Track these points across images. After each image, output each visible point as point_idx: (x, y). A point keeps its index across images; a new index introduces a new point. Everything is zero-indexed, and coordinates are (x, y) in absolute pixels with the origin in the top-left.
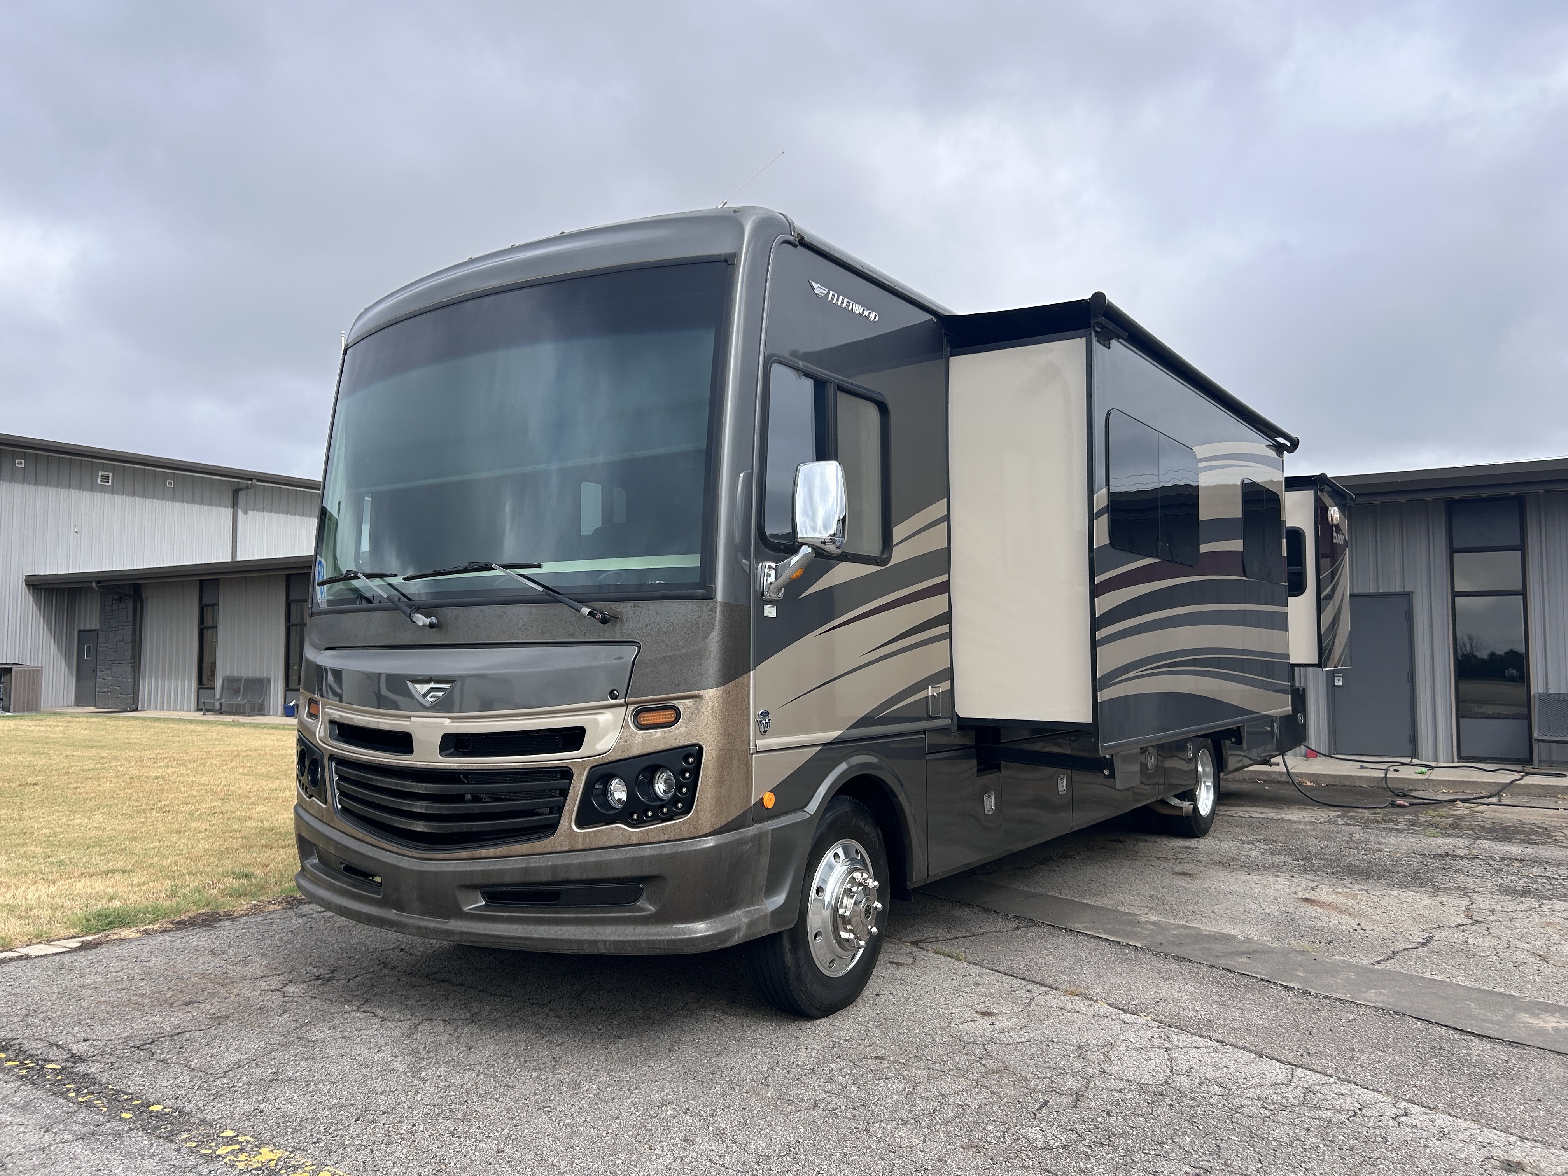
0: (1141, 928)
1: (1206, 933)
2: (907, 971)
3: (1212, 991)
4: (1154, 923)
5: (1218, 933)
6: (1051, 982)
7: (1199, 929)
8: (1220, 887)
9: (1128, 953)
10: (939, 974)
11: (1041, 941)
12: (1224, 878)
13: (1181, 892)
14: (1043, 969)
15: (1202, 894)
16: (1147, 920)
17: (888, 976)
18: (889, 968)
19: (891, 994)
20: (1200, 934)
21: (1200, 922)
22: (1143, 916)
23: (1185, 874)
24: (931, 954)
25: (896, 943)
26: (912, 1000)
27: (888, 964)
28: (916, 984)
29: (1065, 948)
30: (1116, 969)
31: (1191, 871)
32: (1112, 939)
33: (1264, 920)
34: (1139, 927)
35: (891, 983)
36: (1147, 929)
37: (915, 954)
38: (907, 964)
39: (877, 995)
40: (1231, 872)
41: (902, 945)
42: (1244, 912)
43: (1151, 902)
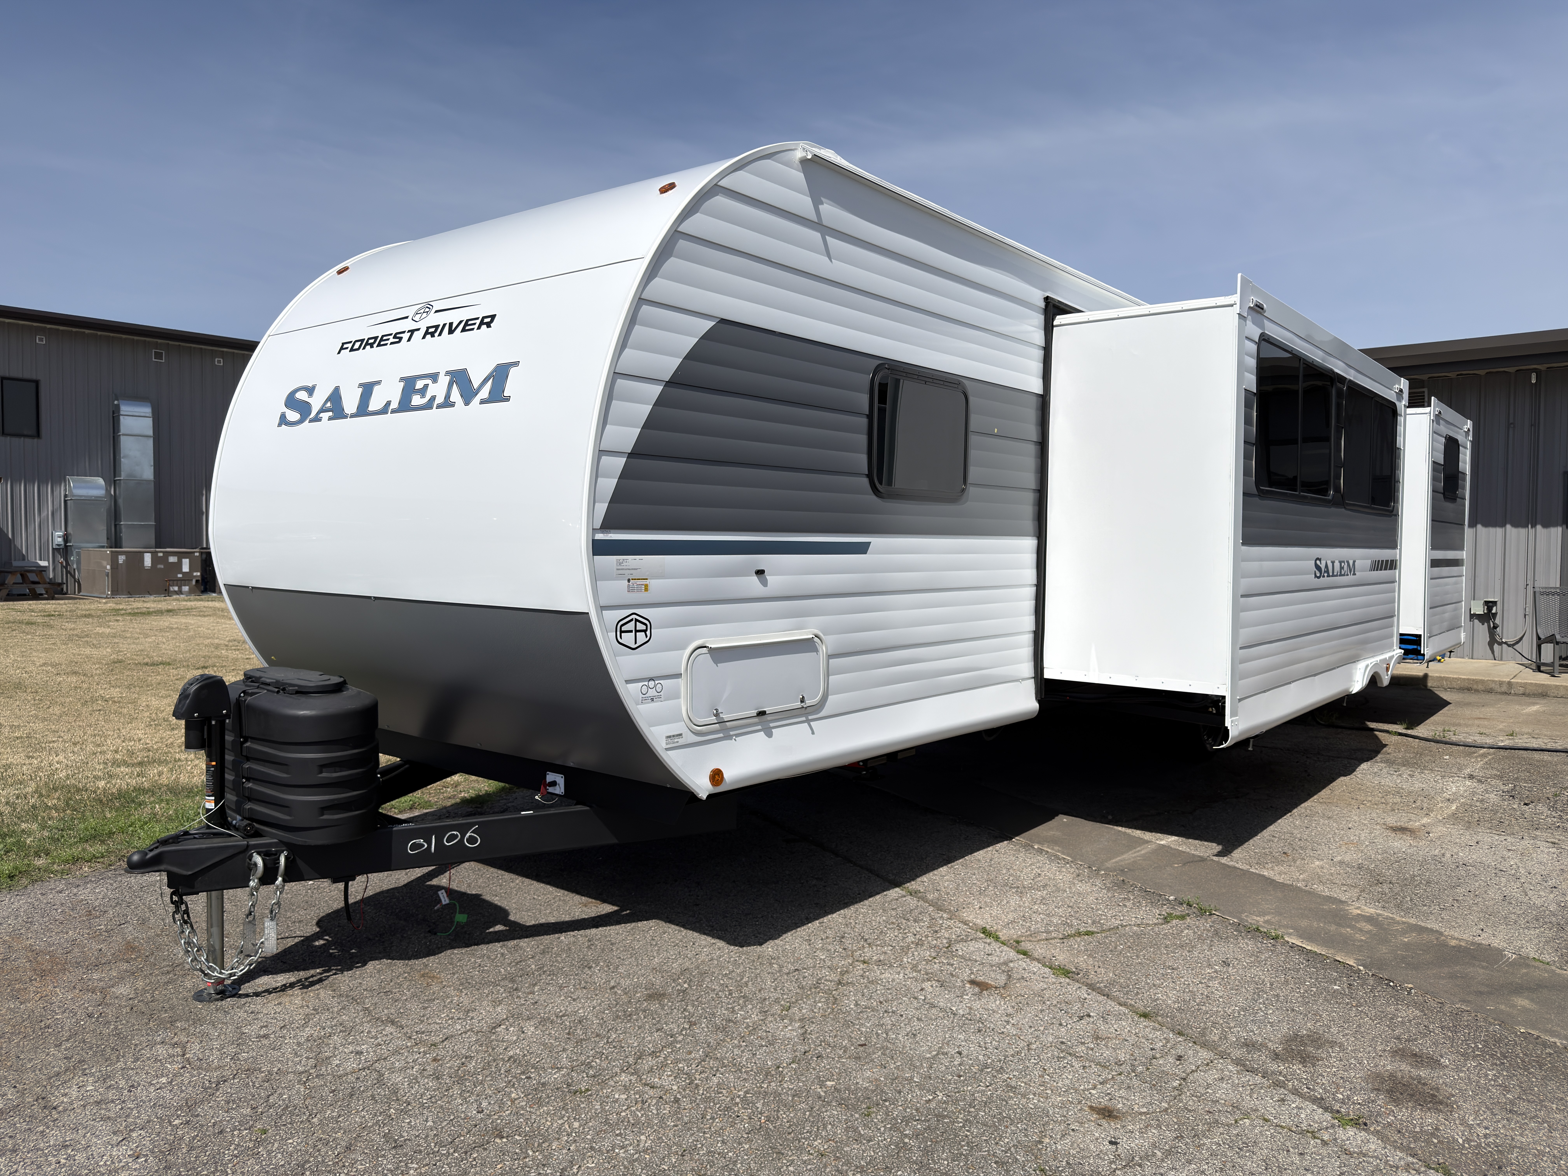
0: (1353, 927)
1: (1453, 943)
2: (993, 1002)
3: (1487, 1075)
4: (1370, 919)
5: (1473, 943)
6: (1216, 1039)
7: (1441, 934)
8: (1457, 854)
9: (1336, 979)
10: (1042, 1011)
11: (1202, 947)
12: (1460, 838)
13: (1403, 861)
14: (1204, 1008)
15: (1433, 867)
16: (1359, 912)
17: (961, 1012)
18: (967, 995)
19: (960, 1053)
20: (1445, 945)
21: (1440, 919)
22: (1352, 905)
23: (1403, 830)
24: (1035, 966)
25: (988, 941)
26: (990, 1070)
27: (968, 985)
28: (1003, 1033)
29: (1238, 964)
30: (1321, 1016)
31: (1410, 825)
32: (1309, 948)
33: (1537, 920)
34: (1348, 927)
35: (963, 1028)
36: (1361, 930)
37: (1011, 965)
38: (996, 988)
39: (937, 1055)
40: (1468, 828)
41: (995, 945)
42: (1503, 902)
43: (1360, 877)
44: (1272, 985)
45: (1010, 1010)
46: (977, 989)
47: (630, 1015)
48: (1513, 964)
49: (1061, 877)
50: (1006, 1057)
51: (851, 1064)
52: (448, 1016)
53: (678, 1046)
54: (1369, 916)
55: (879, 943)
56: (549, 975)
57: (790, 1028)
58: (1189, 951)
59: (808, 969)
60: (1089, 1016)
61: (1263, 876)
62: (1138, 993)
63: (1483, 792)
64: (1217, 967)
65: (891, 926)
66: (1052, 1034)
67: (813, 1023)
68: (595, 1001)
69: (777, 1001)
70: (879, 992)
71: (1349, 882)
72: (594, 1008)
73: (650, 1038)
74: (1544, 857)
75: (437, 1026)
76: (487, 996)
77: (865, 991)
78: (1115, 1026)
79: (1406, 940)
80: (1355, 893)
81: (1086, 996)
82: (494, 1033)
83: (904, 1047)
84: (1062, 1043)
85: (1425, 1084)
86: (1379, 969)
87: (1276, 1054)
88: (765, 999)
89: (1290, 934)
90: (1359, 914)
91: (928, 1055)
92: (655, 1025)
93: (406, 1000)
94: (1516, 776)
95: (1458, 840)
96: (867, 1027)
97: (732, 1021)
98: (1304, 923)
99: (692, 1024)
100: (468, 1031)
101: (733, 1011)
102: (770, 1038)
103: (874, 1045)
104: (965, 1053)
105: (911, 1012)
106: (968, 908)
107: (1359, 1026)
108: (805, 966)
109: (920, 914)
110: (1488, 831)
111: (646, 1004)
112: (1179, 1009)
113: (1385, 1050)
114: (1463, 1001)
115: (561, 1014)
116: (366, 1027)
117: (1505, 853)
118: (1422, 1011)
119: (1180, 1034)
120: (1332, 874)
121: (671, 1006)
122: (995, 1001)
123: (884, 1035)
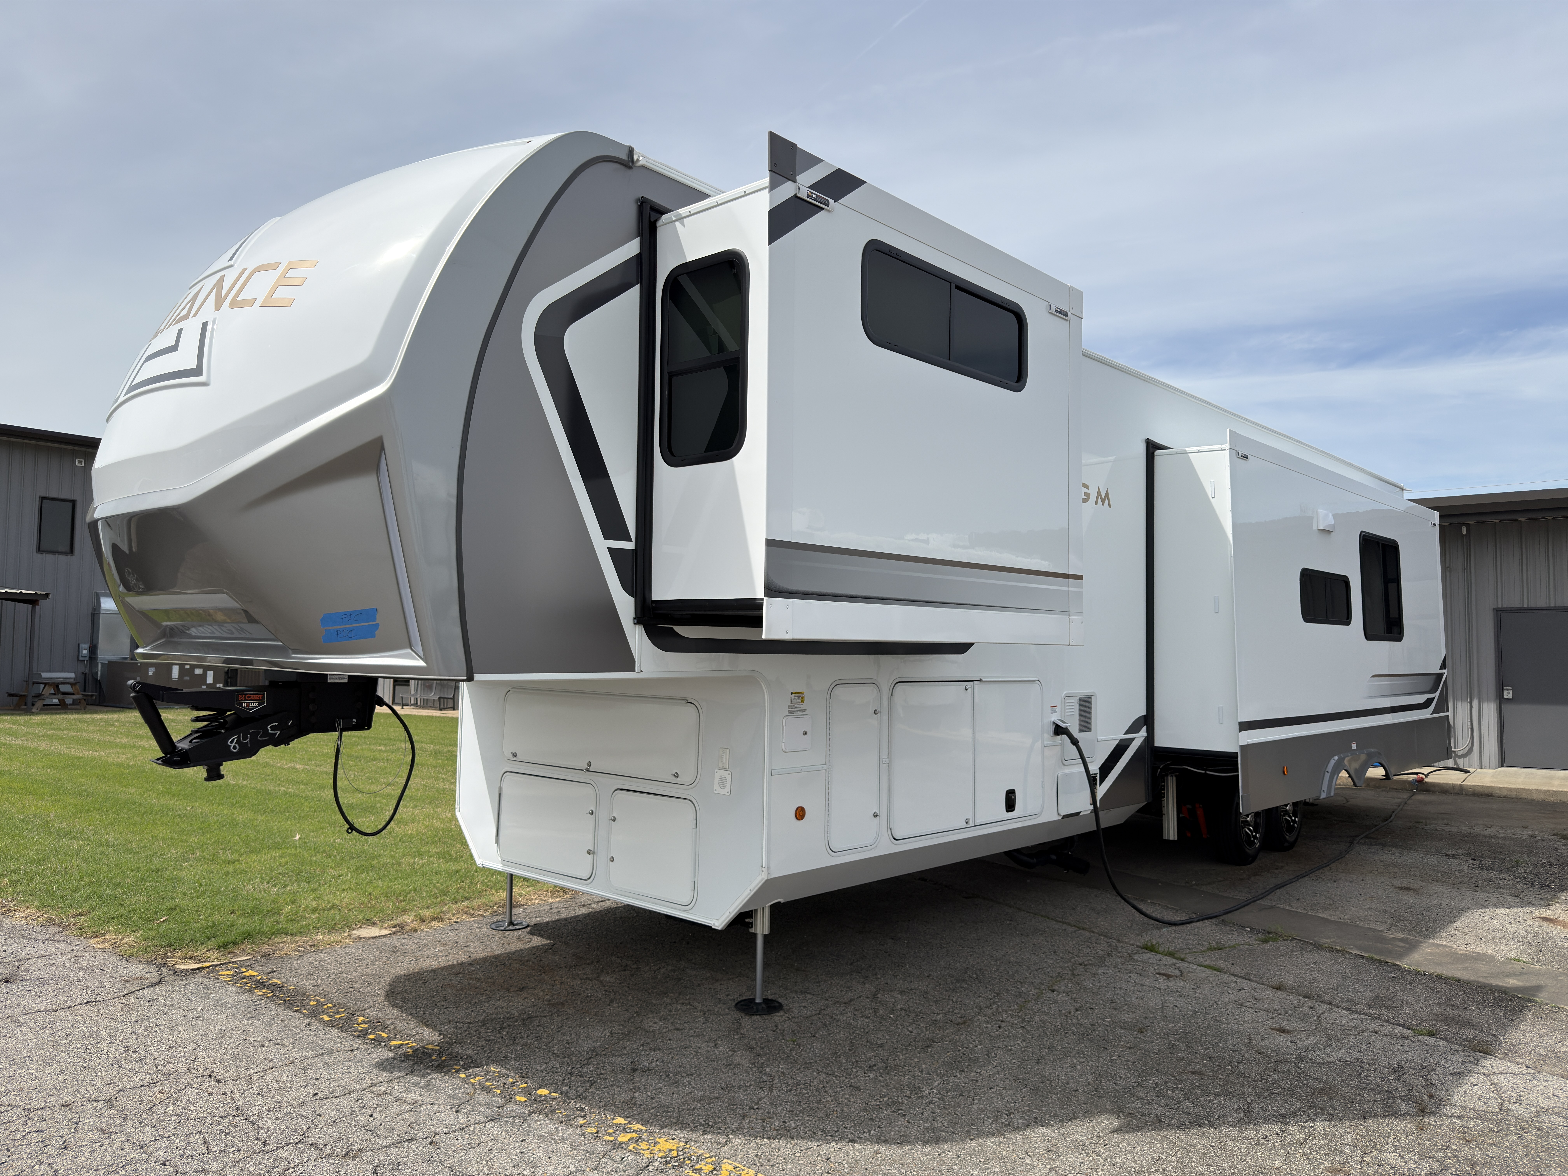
1: (1461, 952)
2: (1179, 983)
6: (1329, 999)
10: (1213, 987)
11: (1296, 955)
12: (1450, 894)
14: (1314, 985)
17: (1163, 988)
18: (1160, 980)
19: (1176, 1006)
20: (1456, 953)
22: (1387, 933)
24: (1193, 966)
25: (1153, 953)
26: (1199, 1013)
27: (1157, 975)
29: (1325, 964)
32: (1367, 955)
33: (1514, 940)
34: (1389, 944)
35: (1170, 995)
36: (1398, 946)
37: (1177, 965)
38: (1176, 976)
39: (1162, 1007)
40: (1453, 888)
41: (1160, 956)
42: (1489, 931)
43: (1386, 917)
44: (1351, 974)
45: (1193, 987)
46: (1165, 977)
48: (1503, 962)
50: (1205, 1007)
51: (1113, 1011)
54: (1400, 939)
58: (1289, 958)
60: (1244, 989)
61: (1318, 916)
62: (1268, 979)
63: (1458, 865)
64: (1312, 965)
66: (1227, 997)
70: (1102, 979)
77: (1093, 978)
78: (1263, 994)
80: (1386, 926)
81: (1236, 980)
83: (1139, 1003)
84: (1235, 1001)
87: (1368, 1005)
91: (1158, 1007)
96: (1109, 995)
98: (1359, 942)
103: (1120, 1003)
104: (1179, 1006)
105: (1131, 988)
110: (1469, 890)
112: (1299, 986)
113: (1434, 1003)
119: (1305, 997)
120: (1366, 916)
123: (1123, 999)
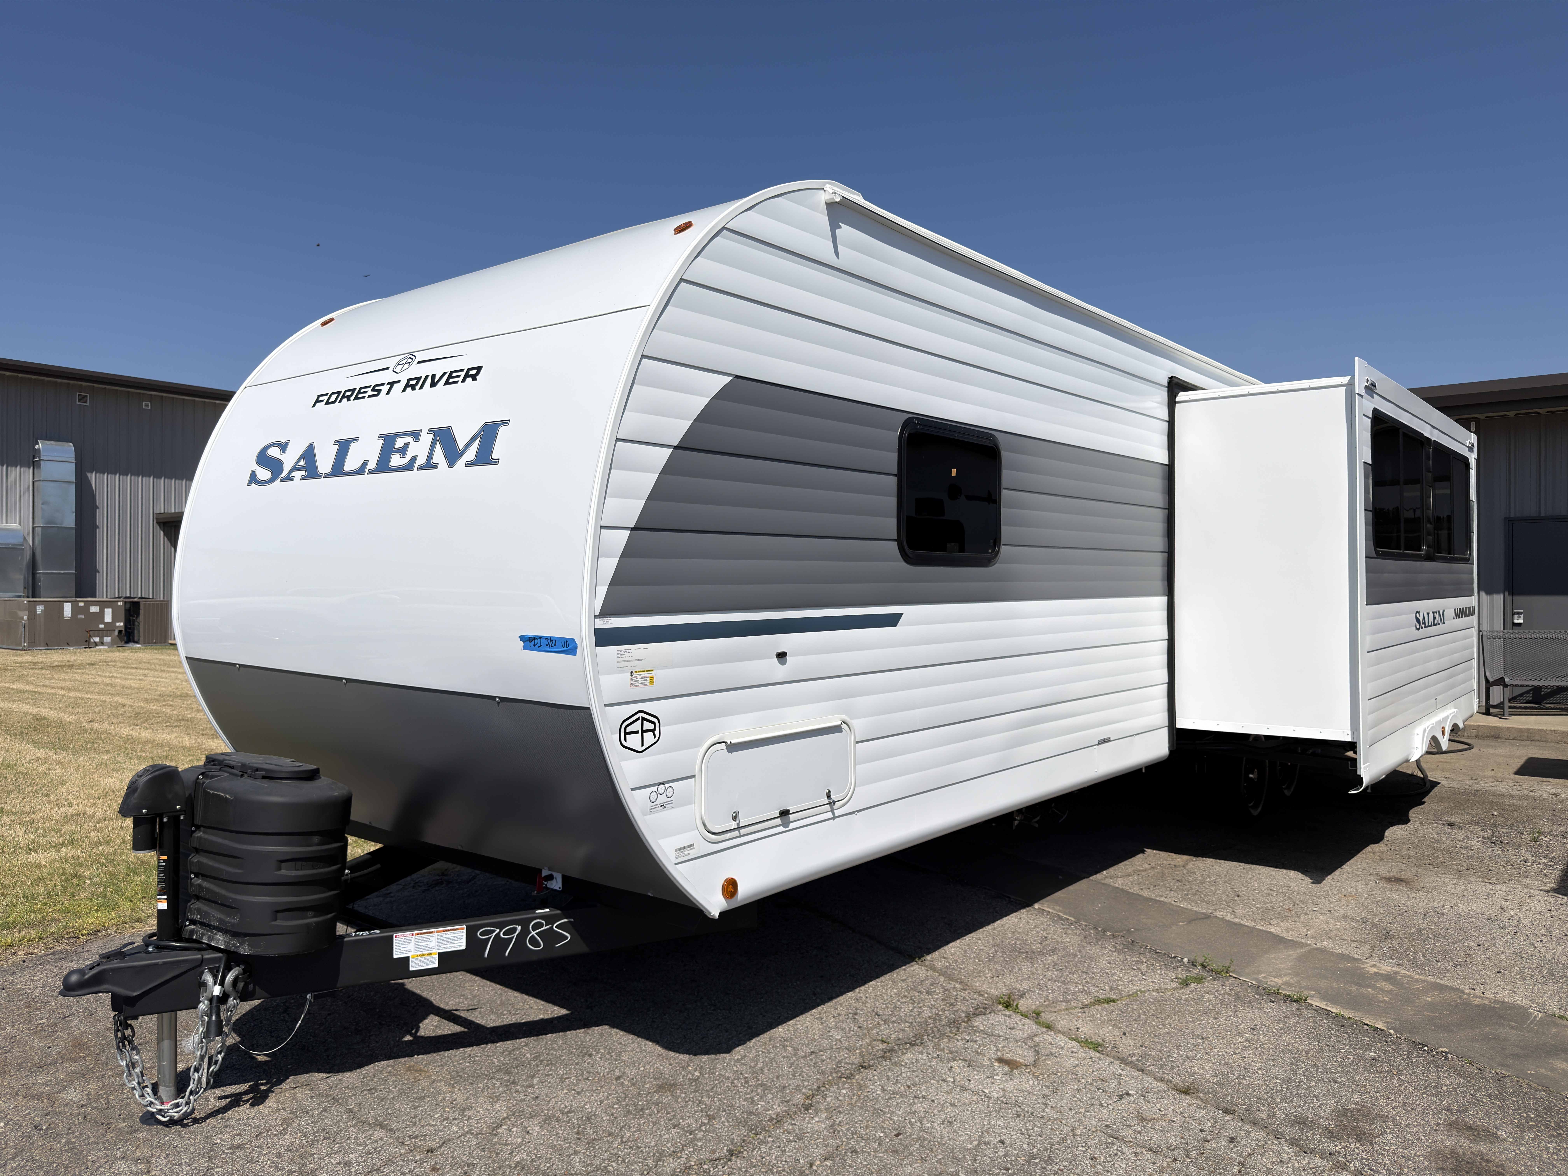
0: (1373, 987)
1: (1477, 1001)
2: (1026, 1082)
3: (1547, 1148)
5: (1495, 1001)
8: (1457, 905)
9: (1370, 1045)
10: (1079, 1090)
11: (1226, 1012)
12: (1456, 888)
13: (1405, 914)
14: (1244, 1082)
15: (1436, 919)
16: (1375, 970)
17: (995, 1095)
18: (997, 1075)
19: (1002, 1142)
20: (1468, 1004)
21: (1457, 976)
22: (1367, 963)
23: (1398, 880)
24: (1061, 1040)
25: (1007, 1013)
26: (1037, 1161)
27: (996, 1064)
28: (1043, 1117)
29: (1268, 1031)
30: (1365, 1087)
31: (1403, 875)
32: (1334, 1011)
33: (1553, 974)
34: (1369, 987)
35: (1000, 1113)
36: (1382, 990)
37: (1036, 1039)
38: (1026, 1065)
39: (979, 1145)
40: (1460, 877)
41: (1017, 1018)
42: (1514, 956)
43: (1367, 932)
44: (1307, 1053)
45: (1046, 1091)
46: (1006, 1068)
47: (642, 1110)
48: (1541, 1023)
49: (1068, 940)
50: (1052, 1145)
51: (890, 1159)
52: (442, 1116)
53: (700, 1144)
54: (1385, 975)
55: (894, 1019)
56: (547, 1065)
57: (817, 1119)
58: (1215, 1018)
59: (825, 1051)
60: (1128, 1094)
61: (1271, 933)
62: (1172, 1068)
63: (1464, 839)
64: (1247, 1035)
65: (904, 1000)
66: (1095, 1117)
67: (840, 1112)
68: (602, 1094)
69: (798, 1088)
70: (904, 1075)
71: (1358, 937)
72: (602, 1102)
73: (667, 1136)
74: (1542, 907)
75: (432, 1129)
76: (483, 1091)
77: (890, 1074)
78: (1158, 1105)
79: (1429, 999)
80: (1366, 950)
81: (1120, 1071)
82: (495, 1135)
83: (942, 1137)
84: (1107, 1126)
85: (1488, 1161)
86: (1410, 1032)
87: (1329, 1132)
88: (784, 1087)
89: (1313, 996)
90: (1375, 973)
91: (970, 1146)
92: (671, 1120)
93: (393, 1098)
94: (1492, 821)
95: (1453, 890)
96: (899, 1116)
97: (754, 1114)
98: (1323, 984)
99: (711, 1118)
100: (467, 1133)
101: (753, 1102)
102: (797, 1131)
103: (910, 1136)
104: (1007, 1141)
105: (942, 1097)
106: (980, 976)
107: (1406, 1097)
108: (821, 1048)
109: (932, 985)
110: (1480, 880)
111: (657, 1097)
112: (1219, 1084)
113: (1439, 1124)
114: (1502, 1065)
115: (566, 1110)
116: (353, 1131)
117: (1503, 903)
118: (1464, 1078)
119: (1226, 1111)
120: (1338, 930)
121: (685, 1098)
122: (1028, 1081)
123: (919, 1124)
